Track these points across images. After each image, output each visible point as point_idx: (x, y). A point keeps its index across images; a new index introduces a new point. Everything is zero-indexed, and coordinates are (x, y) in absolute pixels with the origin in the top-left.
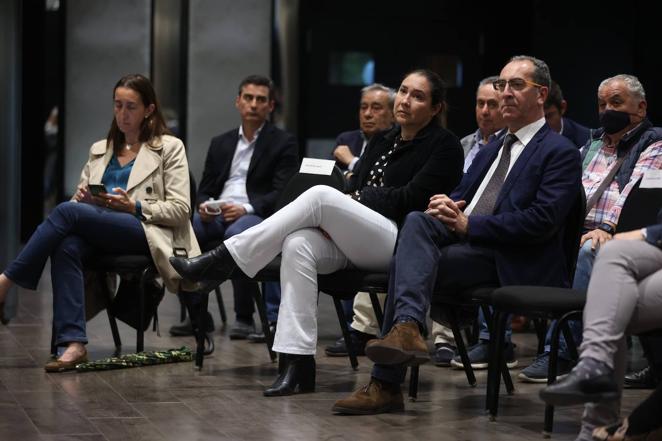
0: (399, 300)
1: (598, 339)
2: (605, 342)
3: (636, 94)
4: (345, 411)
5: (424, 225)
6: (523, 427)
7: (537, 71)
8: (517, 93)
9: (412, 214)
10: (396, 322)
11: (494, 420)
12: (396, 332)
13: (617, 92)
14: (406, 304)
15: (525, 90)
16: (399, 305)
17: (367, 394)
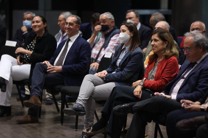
0: (33, 90)
1: (81, 99)
2: (82, 100)
3: (110, 19)
4: (20, 123)
5: (41, 68)
6: (70, 127)
7: (77, 21)
8: (71, 27)
9: (37, 64)
10: (33, 95)
11: (62, 125)
12: (32, 99)
13: (104, 19)
14: (35, 91)
15: (74, 26)
16: (33, 91)
17: (27, 117)
